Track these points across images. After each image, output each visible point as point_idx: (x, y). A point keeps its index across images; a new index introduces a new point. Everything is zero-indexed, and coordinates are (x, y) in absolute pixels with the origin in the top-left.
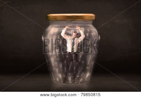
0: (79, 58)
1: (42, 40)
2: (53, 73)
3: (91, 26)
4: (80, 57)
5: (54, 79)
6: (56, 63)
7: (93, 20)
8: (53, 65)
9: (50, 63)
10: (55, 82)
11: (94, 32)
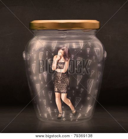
0: (76, 84)
1: (22, 57)
2: (39, 106)
3: (94, 38)
4: (78, 82)
5: (40, 115)
6: (43, 91)
7: (97, 29)
8: (39, 95)
9: (34, 91)
10: (41, 119)
11: (98, 46)
